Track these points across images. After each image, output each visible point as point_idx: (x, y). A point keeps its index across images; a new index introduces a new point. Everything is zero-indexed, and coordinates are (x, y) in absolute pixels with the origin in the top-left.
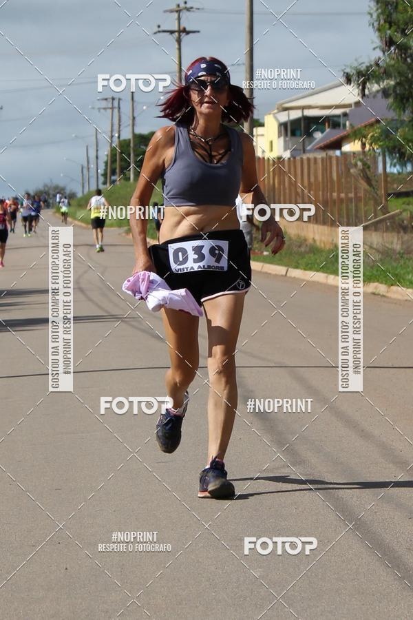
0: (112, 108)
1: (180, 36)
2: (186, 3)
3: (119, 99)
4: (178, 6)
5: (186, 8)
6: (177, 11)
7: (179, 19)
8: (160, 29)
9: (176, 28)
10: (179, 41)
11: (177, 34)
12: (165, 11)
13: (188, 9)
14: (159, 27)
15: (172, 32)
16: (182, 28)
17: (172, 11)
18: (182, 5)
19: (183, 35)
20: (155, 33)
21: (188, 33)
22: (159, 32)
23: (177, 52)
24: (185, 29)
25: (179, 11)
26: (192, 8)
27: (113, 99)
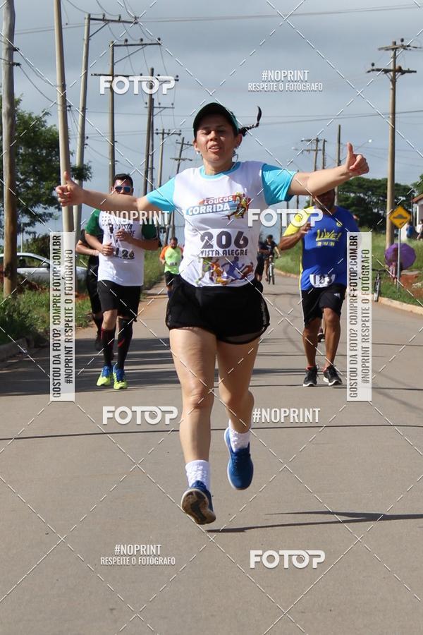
0: (316, 150)
1: (395, 75)
2: (402, 40)
3: (325, 141)
4: (395, 43)
5: (403, 45)
6: (393, 49)
7: (395, 57)
8: (374, 68)
9: (391, 67)
10: (394, 81)
11: (391, 73)
12: (380, 49)
13: (405, 48)
14: (373, 65)
15: (386, 71)
16: (397, 67)
17: (387, 49)
18: (399, 43)
19: (398, 74)
20: (369, 72)
21: (403, 72)
22: (373, 70)
23: (391, 92)
24: (400, 68)
25: (395, 49)
26: (408, 46)
27: (318, 140)
